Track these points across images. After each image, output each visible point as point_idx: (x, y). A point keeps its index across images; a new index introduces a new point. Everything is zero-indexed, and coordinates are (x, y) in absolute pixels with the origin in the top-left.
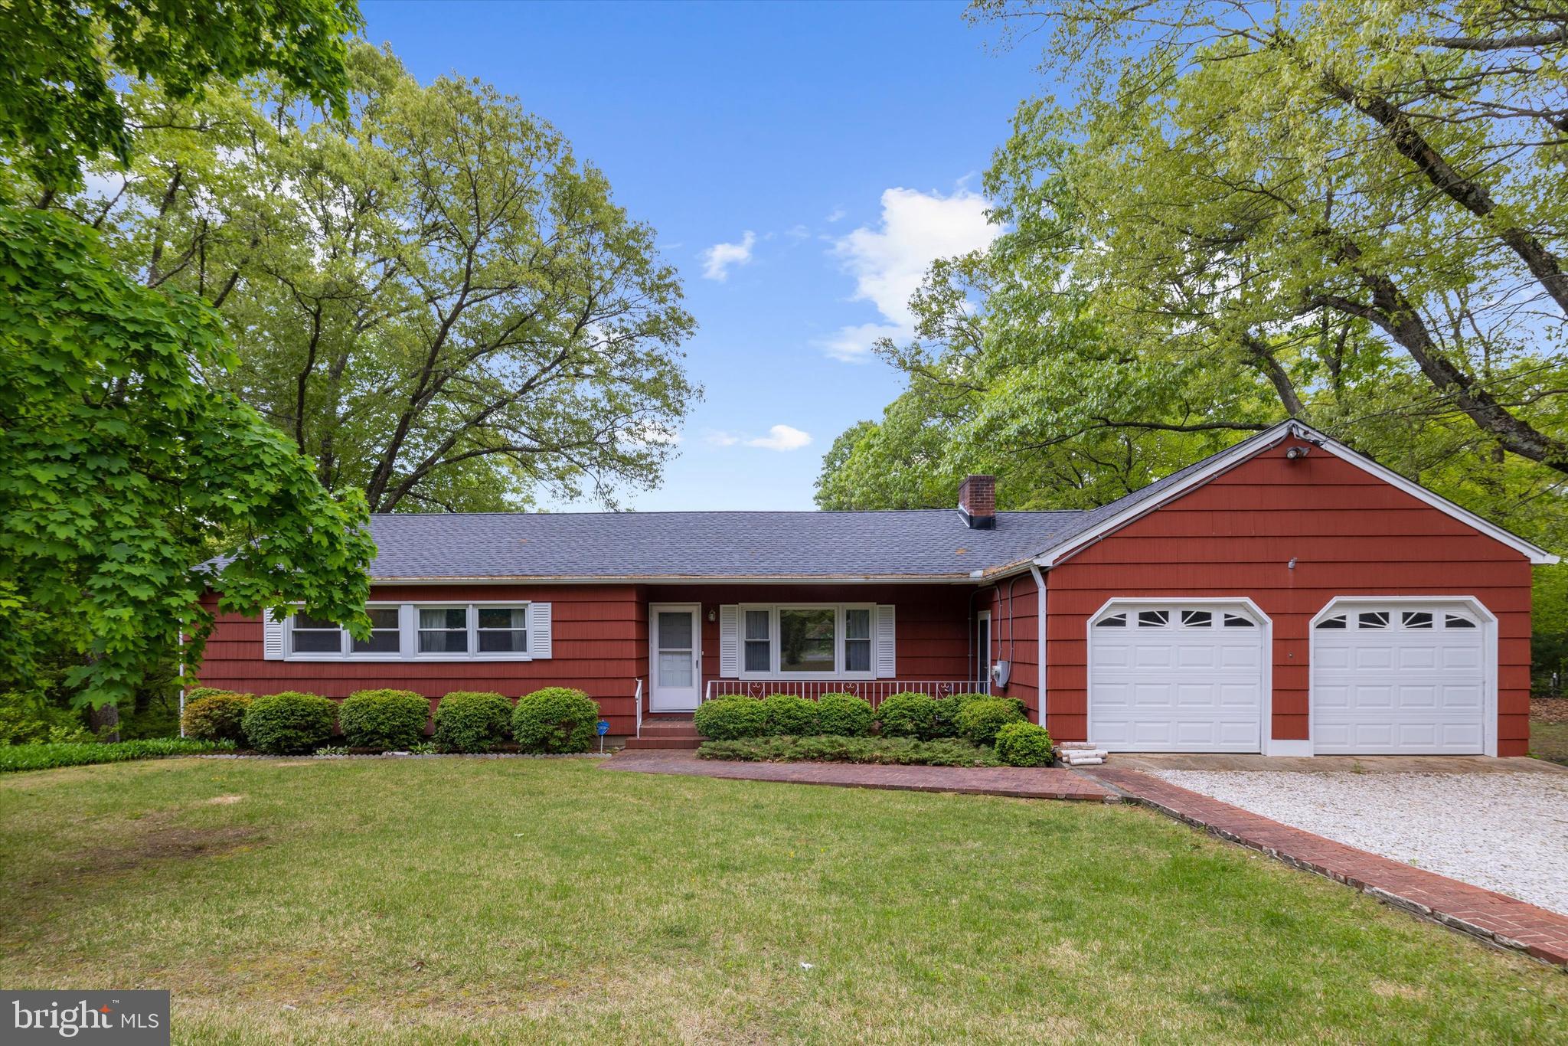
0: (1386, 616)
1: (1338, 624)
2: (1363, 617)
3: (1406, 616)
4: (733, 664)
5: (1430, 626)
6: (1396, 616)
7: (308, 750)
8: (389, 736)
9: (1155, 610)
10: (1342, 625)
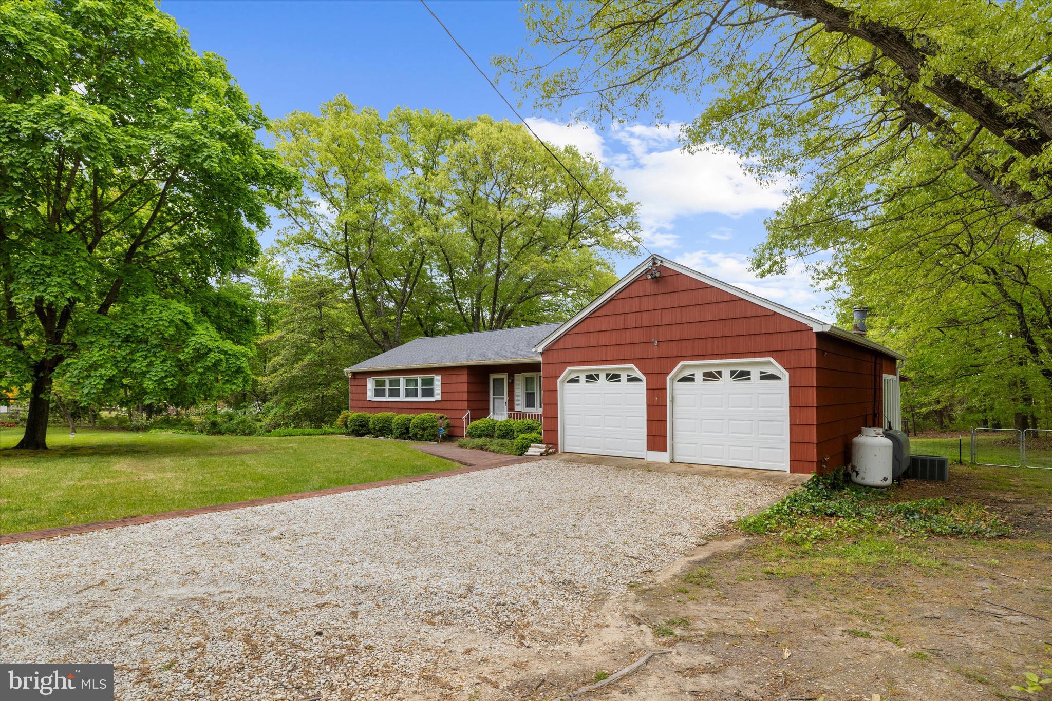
0: (719, 373)
1: (690, 379)
2: (705, 374)
3: (733, 373)
4: (520, 406)
5: (749, 379)
6: (726, 373)
7: (362, 435)
8: (379, 430)
9: (593, 373)
10: (693, 380)
